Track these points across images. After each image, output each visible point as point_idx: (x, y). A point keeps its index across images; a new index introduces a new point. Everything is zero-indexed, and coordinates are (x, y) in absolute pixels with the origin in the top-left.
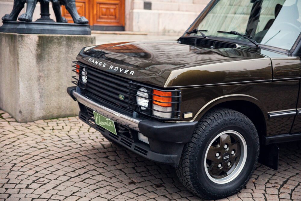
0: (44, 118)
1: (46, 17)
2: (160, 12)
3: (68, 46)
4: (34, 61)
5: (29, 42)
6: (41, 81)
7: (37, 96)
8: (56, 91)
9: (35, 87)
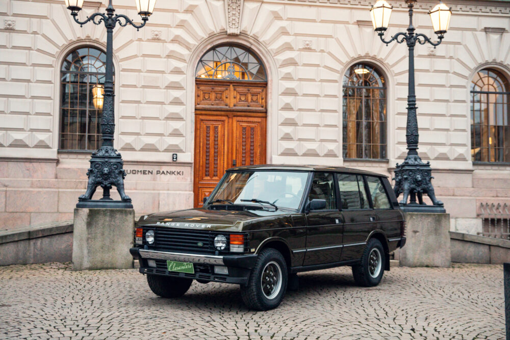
0: (90, 269)
1: (107, 197)
3: (111, 216)
4: (85, 227)
5: (82, 214)
6: (89, 241)
7: (85, 251)
8: (100, 249)
9: (85, 245)
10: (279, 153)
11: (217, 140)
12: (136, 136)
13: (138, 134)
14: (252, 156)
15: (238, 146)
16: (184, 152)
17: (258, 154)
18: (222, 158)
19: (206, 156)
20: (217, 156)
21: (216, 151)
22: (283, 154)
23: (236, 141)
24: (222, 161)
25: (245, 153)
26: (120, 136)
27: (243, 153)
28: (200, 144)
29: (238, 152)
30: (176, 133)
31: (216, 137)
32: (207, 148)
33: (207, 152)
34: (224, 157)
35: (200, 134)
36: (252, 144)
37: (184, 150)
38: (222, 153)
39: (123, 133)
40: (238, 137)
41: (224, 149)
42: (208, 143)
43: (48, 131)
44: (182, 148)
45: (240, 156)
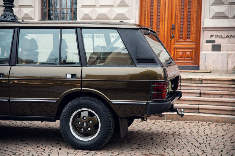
2: (229, 52)
10: (211, 17)
11: (160, 9)
12: (93, 8)
13: (94, 6)
14: (189, 20)
15: (177, 13)
16: (129, 20)
17: (194, 19)
18: (163, 23)
19: (150, 22)
20: (159, 22)
21: (158, 18)
22: (214, 17)
23: (176, 9)
24: (163, 26)
25: (183, 18)
26: (81, 8)
27: (181, 18)
28: (145, 12)
29: (177, 18)
30: (123, 5)
31: (158, 6)
32: (151, 15)
33: (151, 19)
34: (165, 22)
35: (145, 4)
36: (190, 10)
37: (129, 18)
38: (164, 19)
39: (83, 6)
40: (177, 5)
41: (165, 16)
42: (152, 11)
43: (31, 6)
44: (127, 17)
45: (178, 21)
